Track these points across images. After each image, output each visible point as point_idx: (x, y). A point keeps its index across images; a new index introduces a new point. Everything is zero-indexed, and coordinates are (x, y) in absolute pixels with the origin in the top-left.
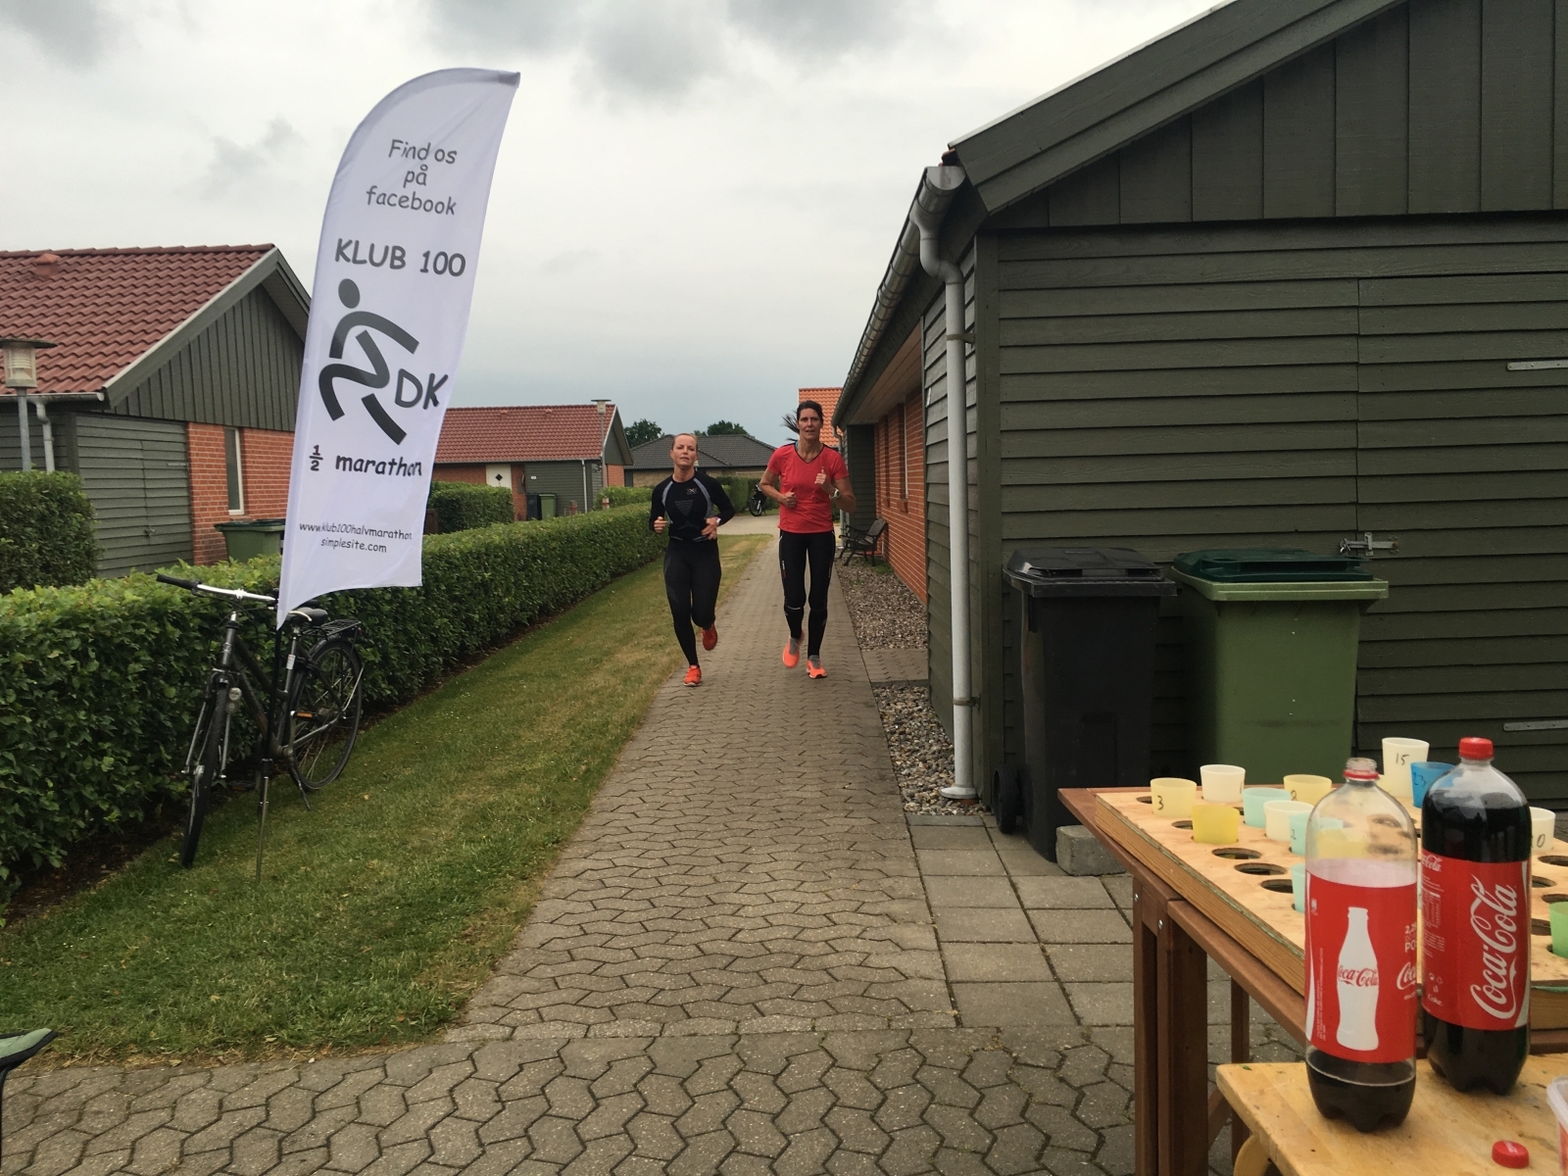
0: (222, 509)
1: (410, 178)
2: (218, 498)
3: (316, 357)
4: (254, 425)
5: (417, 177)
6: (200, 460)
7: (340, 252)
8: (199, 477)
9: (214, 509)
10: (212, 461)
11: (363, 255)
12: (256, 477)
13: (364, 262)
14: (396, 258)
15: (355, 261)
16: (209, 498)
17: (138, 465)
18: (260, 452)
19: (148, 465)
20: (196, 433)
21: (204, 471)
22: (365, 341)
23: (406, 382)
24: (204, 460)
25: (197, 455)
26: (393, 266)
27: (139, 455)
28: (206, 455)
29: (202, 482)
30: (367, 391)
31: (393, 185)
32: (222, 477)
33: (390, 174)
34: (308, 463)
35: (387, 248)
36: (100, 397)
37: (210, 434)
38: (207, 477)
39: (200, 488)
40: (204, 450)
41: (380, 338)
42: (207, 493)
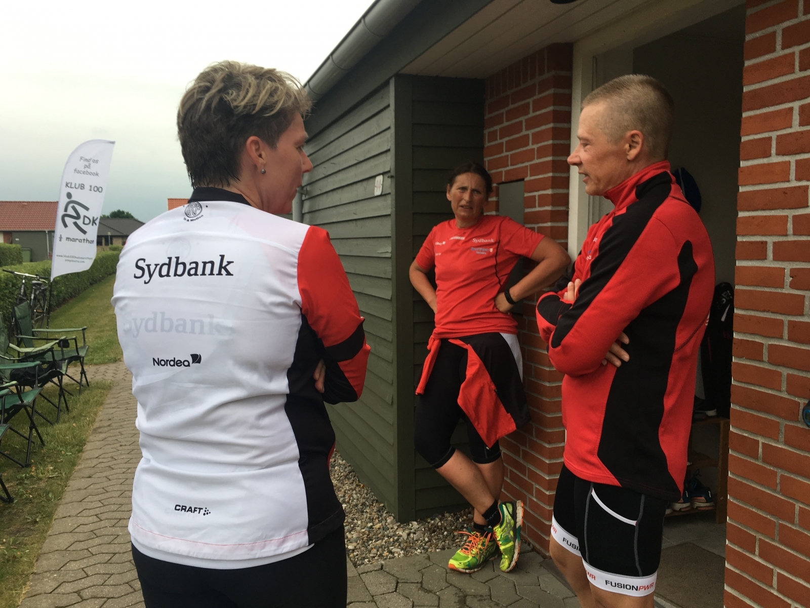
1: (86, 166)
3: (61, 212)
5: (88, 167)
7: (67, 185)
11: (73, 186)
13: (73, 188)
14: (82, 187)
15: (71, 187)
22: (74, 208)
23: (86, 219)
26: (81, 189)
30: (74, 220)
31: (81, 168)
33: (80, 165)
34: (58, 239)
35: (79, 184)
41: (78, 208)
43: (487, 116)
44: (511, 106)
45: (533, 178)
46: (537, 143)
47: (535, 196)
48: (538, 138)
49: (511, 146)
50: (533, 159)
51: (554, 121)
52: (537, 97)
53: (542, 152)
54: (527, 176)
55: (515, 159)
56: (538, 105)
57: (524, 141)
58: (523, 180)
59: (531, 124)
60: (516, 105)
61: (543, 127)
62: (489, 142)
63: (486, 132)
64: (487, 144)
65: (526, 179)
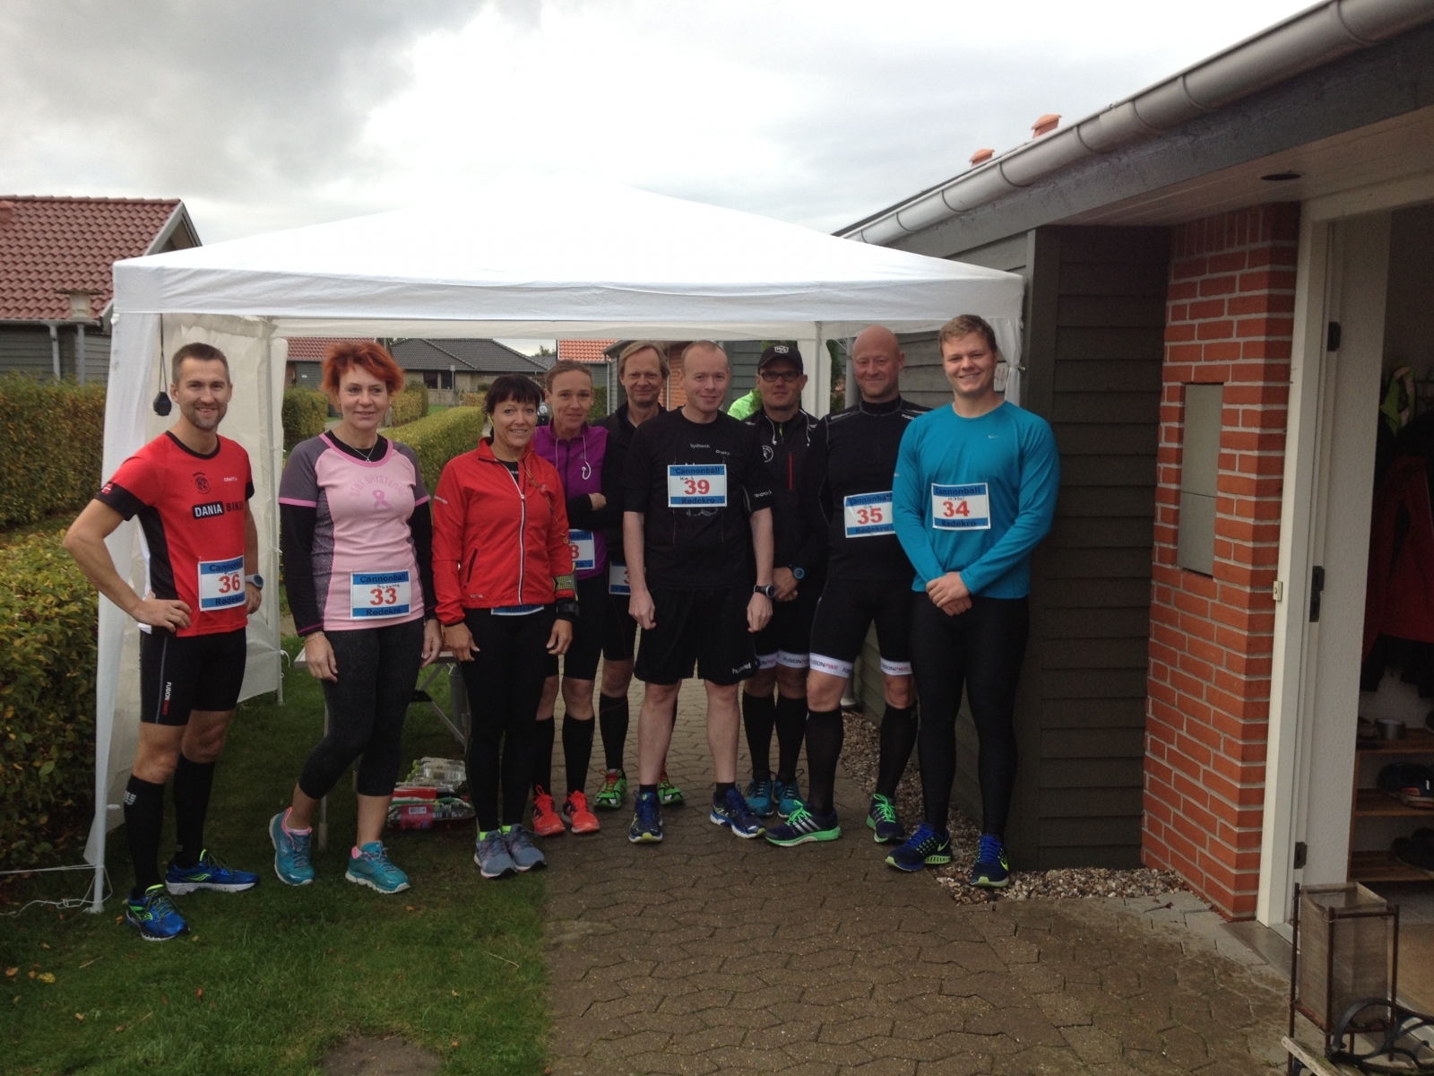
36: (98, 323)
43: (1173, 282)
44: (1208, 276)
45: (1236, 384)
46: (1244, 336)
47: (1238, 410)
48: (1245, 328)
49: (1206, 332)
50: (1236, 357)
51: (1269, 310)
52: (1246, 271)
53: (1250, 350)
54: (1228, 380)
55: (1212, 353)
56: (1247, 283)
57: (1225, 329)
58: (1222, 383)
59: (1236, 307)
60: (1216, 276)
61: (1253, 316)
62: (1174, 319)
63: (1170, 304)
64: (1170, 323)
65: (1226, 384)
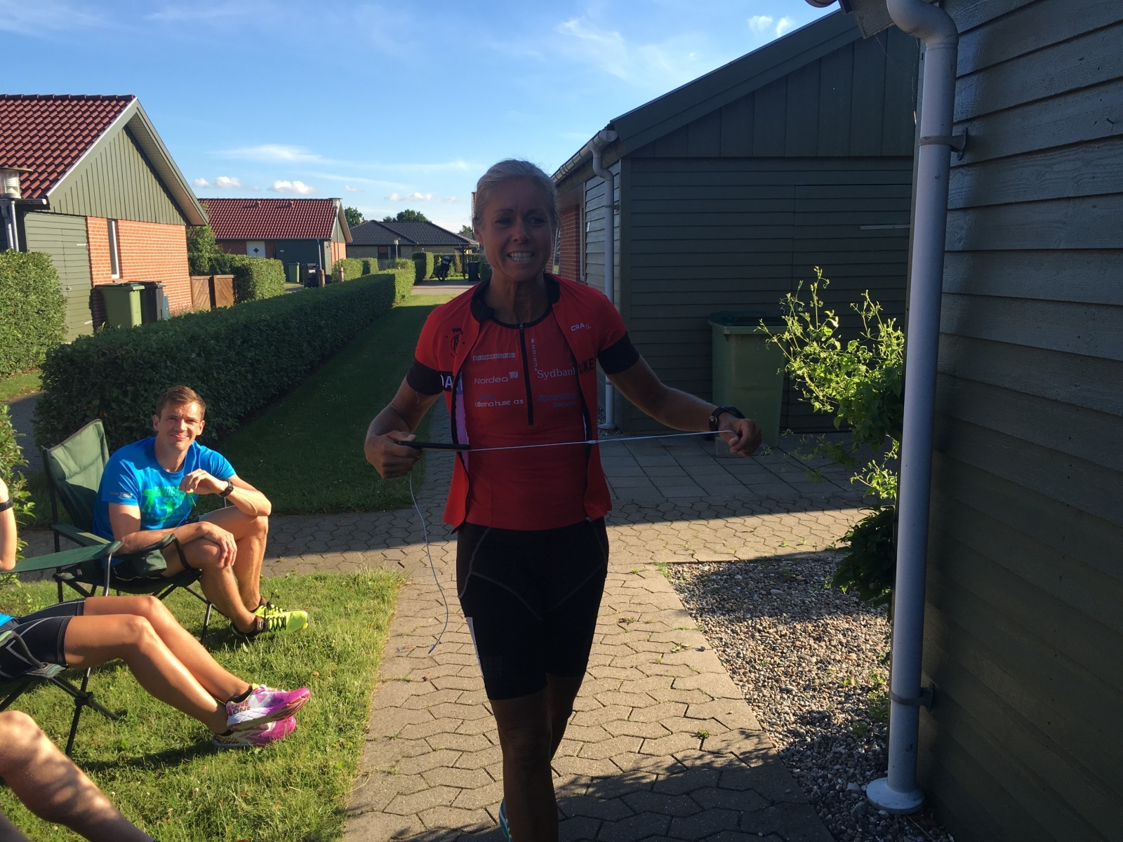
0: (106, 274)
2: (105, 267)
4: (124, 217)
6: (95, 242)
8: (94, 253)
9: (103, 274)
10: (101, 242)
12: (126, 253)
16: (100, 267)
17: (60, 244)
18: (127, 236)
19: (66, 245)
20: (91, 223)
21: (97, 249)
24: (97, 242)
25: (93, 238)
27: (60, 238)
28: (97, 238)
29: (96, 256)
32: (107, 253)
36: (44, 202)
37: (100, 224)
38: (98, 253)
39: (95, 260)
40: (96, 235)
42: (99, 264)
